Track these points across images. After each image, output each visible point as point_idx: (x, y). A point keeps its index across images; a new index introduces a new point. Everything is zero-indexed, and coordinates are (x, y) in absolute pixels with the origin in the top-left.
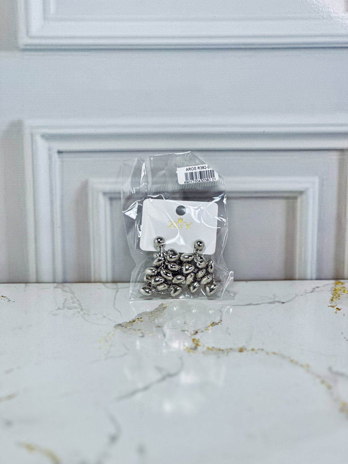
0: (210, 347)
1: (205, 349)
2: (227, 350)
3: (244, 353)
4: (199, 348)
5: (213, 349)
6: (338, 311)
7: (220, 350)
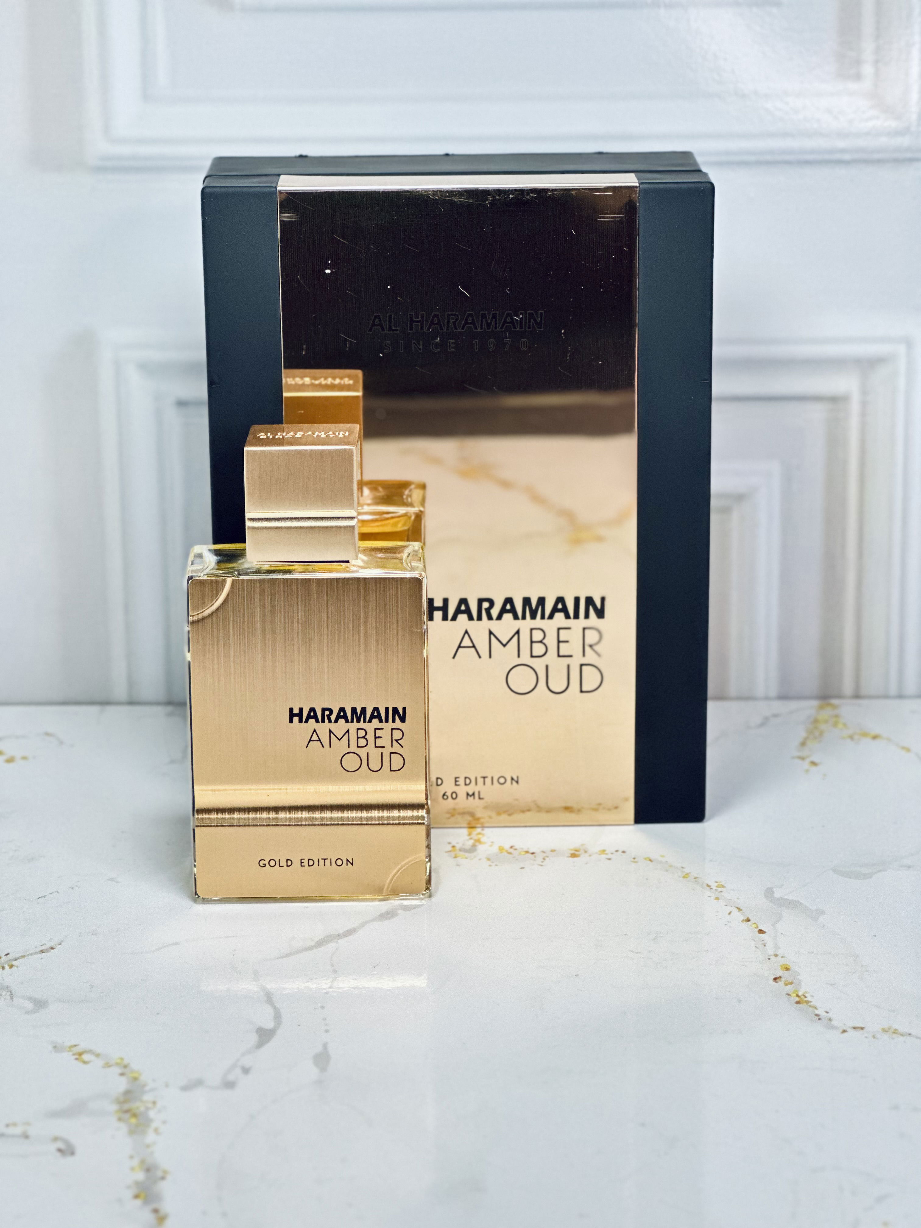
0: (507, 846)
1: (495, 849)
2: (544, 852)
3: (583, 858)
4: (480, 848)
5: (511, 850)
6: (814, 768)
7: (527, 852)
